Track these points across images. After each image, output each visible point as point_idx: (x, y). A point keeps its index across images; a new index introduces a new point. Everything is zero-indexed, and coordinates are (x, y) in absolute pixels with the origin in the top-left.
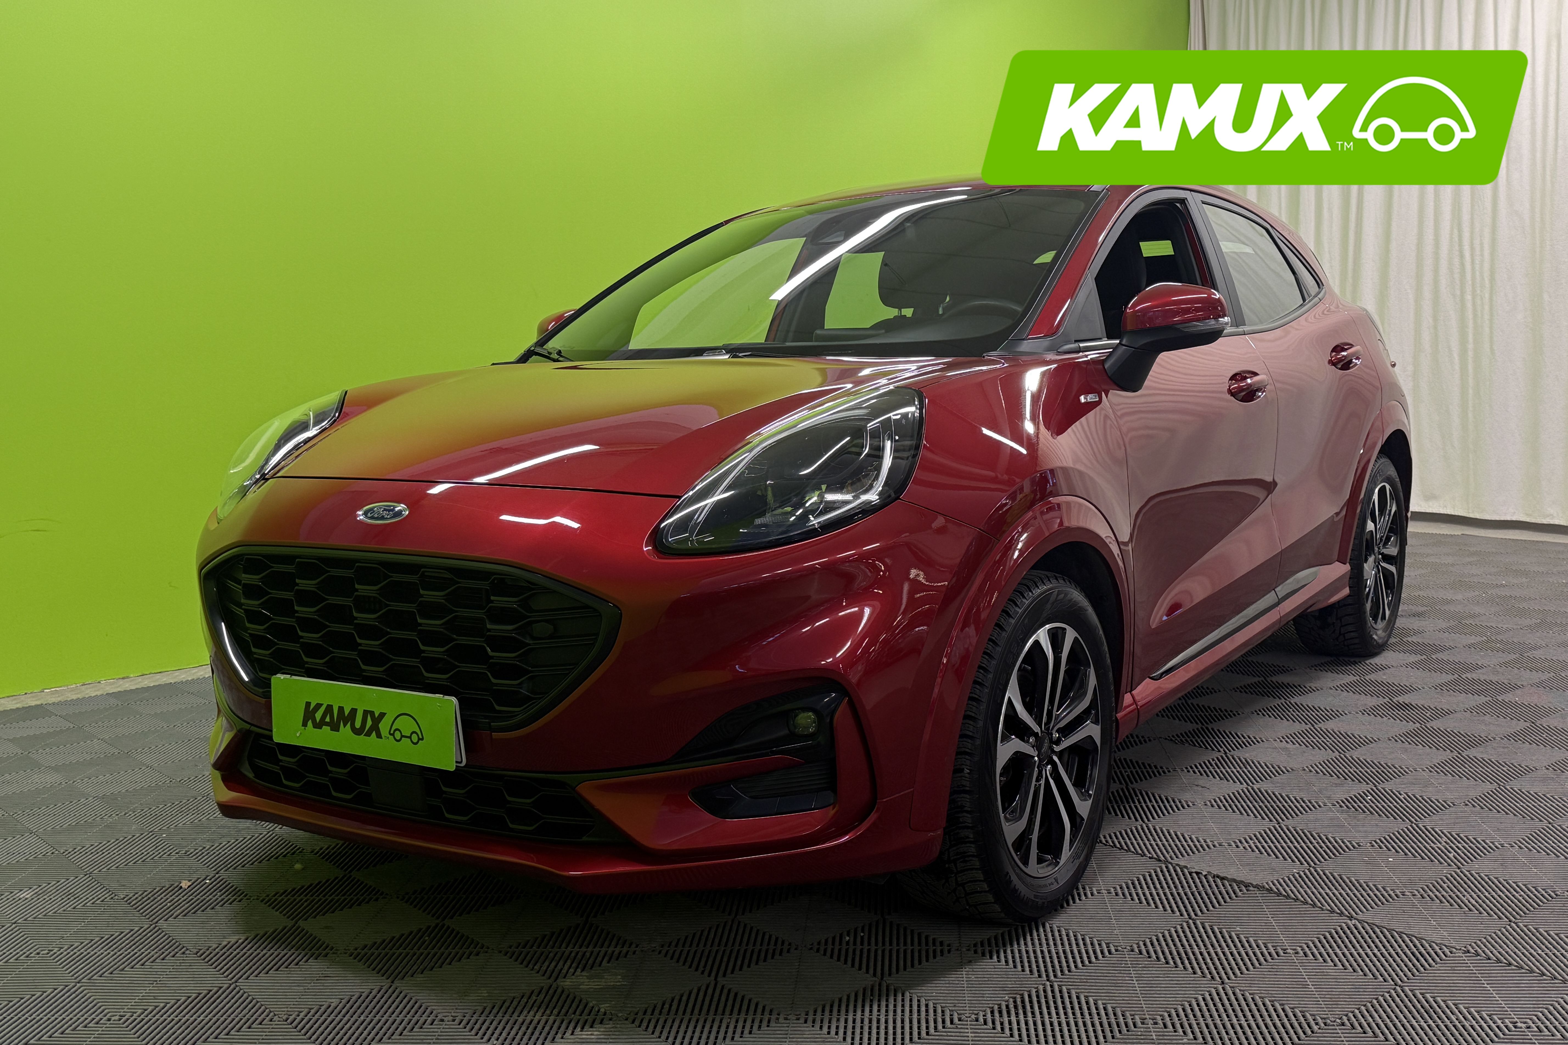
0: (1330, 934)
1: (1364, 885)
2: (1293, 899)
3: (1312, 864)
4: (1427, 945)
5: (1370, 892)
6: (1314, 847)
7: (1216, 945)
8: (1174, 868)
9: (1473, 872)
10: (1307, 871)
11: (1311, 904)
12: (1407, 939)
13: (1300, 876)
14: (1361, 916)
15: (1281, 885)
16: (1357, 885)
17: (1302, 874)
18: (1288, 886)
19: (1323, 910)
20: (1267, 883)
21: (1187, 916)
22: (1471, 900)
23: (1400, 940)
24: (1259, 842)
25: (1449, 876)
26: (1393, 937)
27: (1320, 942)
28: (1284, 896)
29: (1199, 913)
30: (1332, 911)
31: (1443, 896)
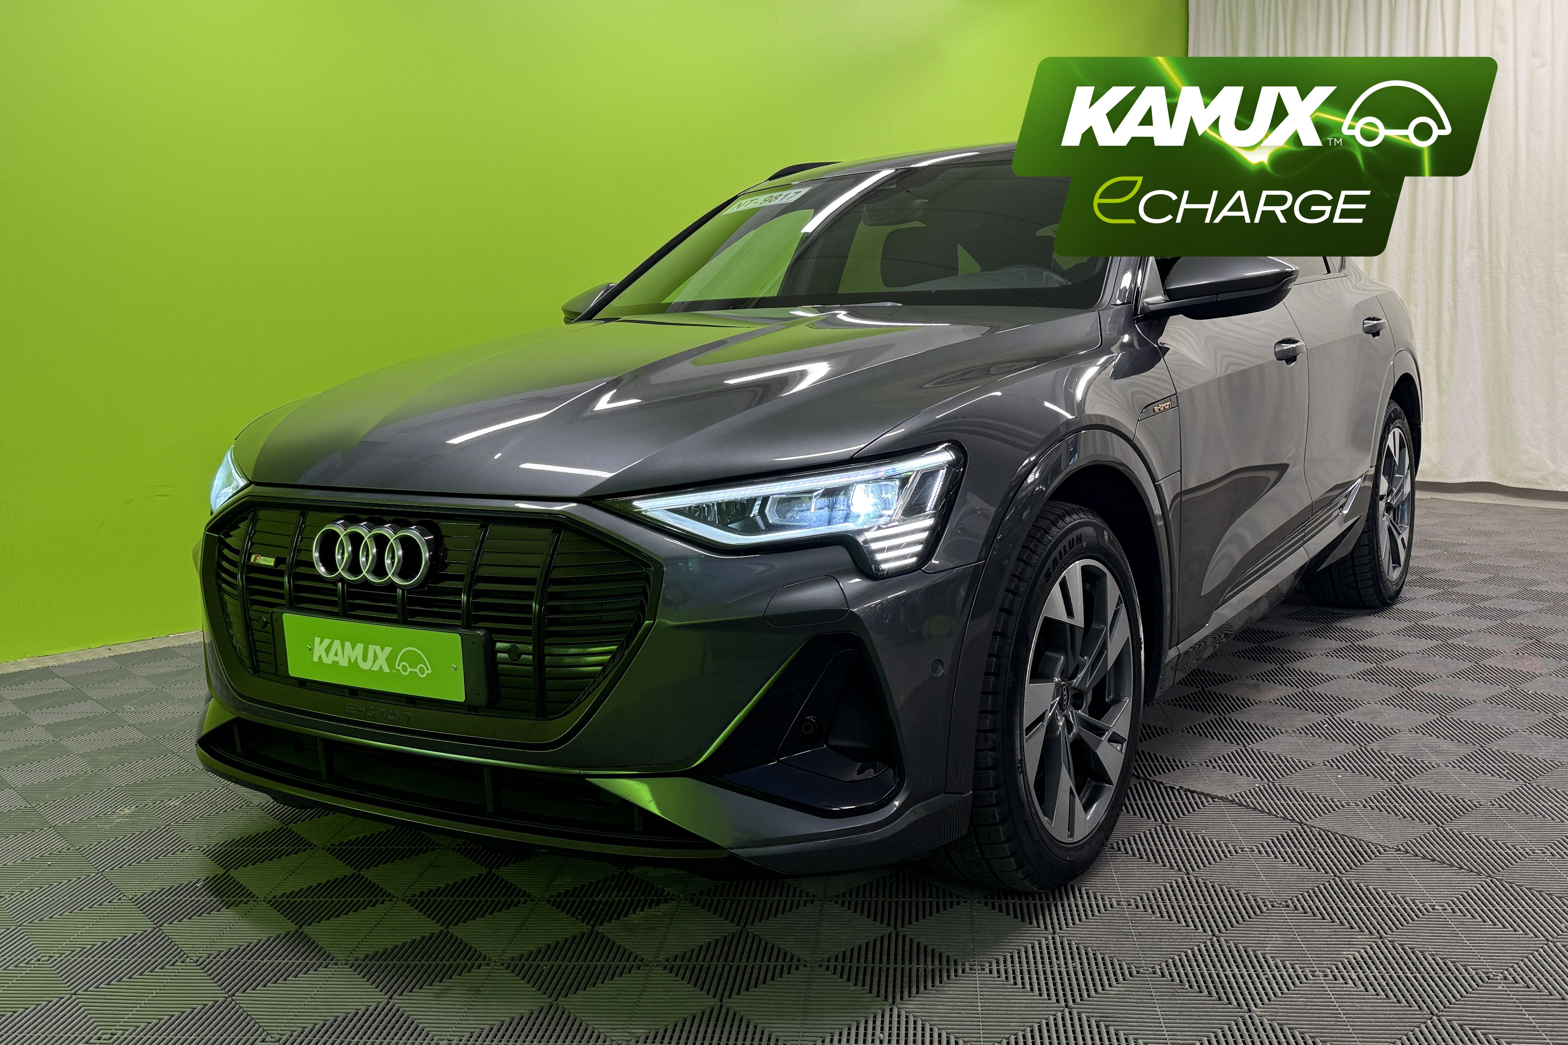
1: (1315, 797)
2: (1252, 808)
7: (1184, 844)
8: (1151, 783)
9: (1410, 787)
10: (1266, 786)
11: (1267, 813)
12: (1348, 841)
13: (1260, 790)
15: (1243, 797)
16: (1309, 797)
18: (1249, 798)
19: (1277, 817)
20: (1231, 796)
21: (1160, 822)
22: (1406, 809)
25: (1389, 790)
27: (1273, 843)
29: (1171, 819)
31: (1382, 806)
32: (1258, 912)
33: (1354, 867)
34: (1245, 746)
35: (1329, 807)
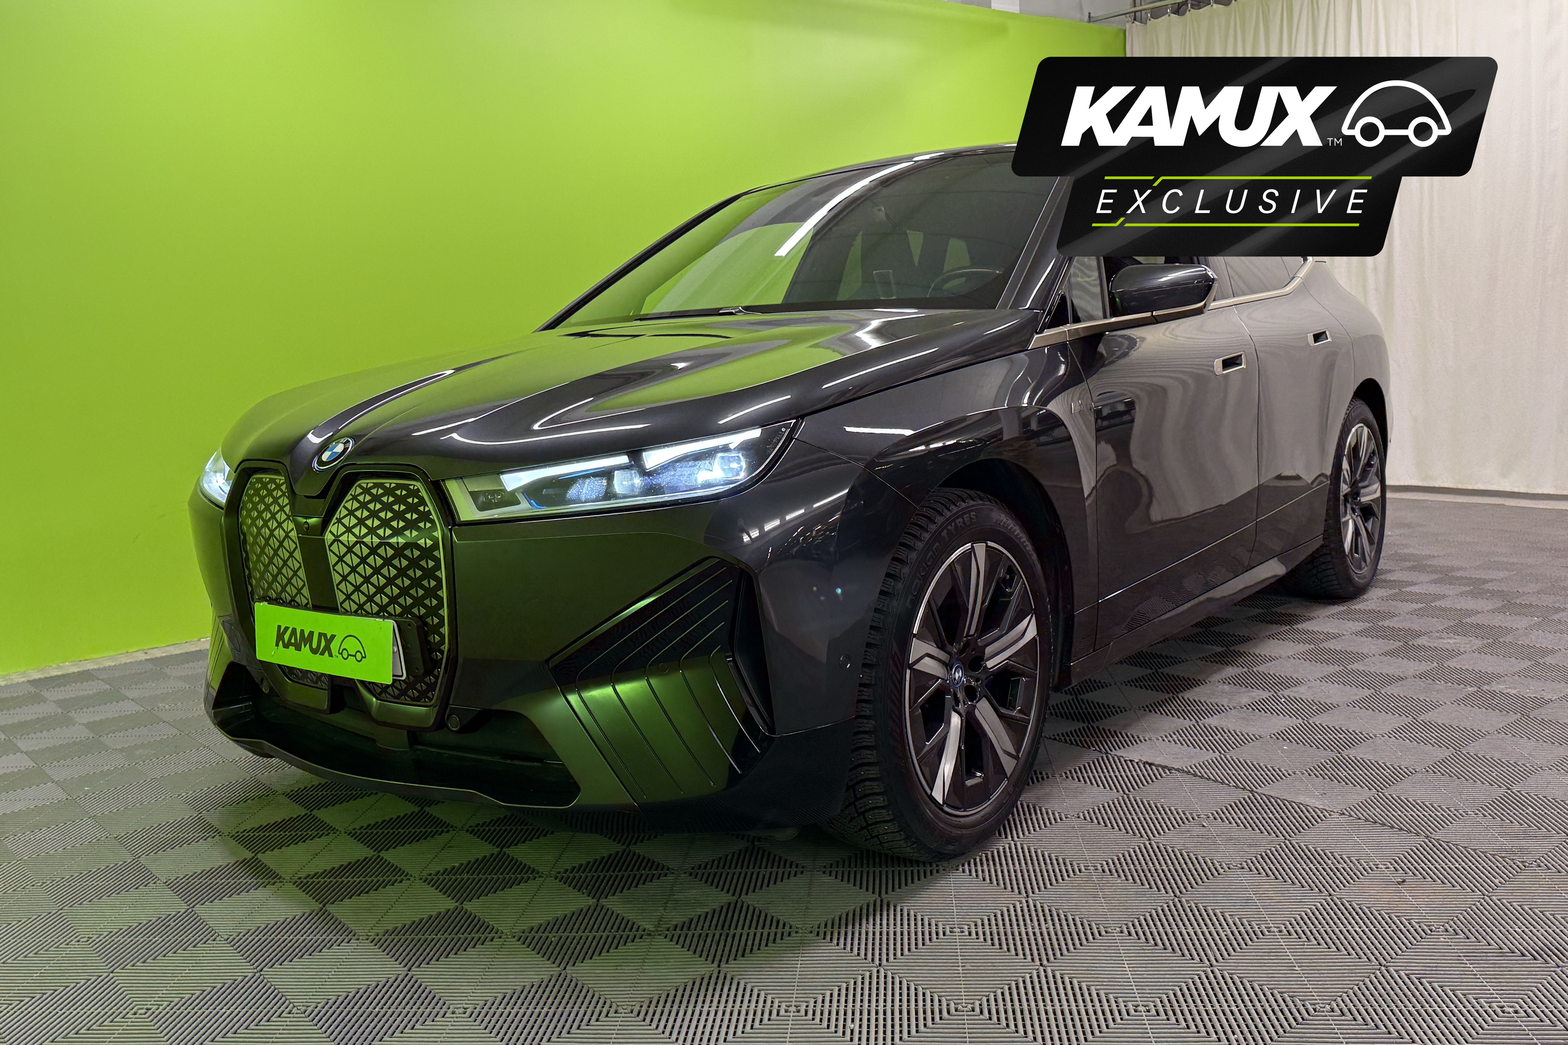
0: (1235, 803)
1: (1264, 767)
2: (1206, 778)
3: (1223, 752)
4: (1311, 810)
5: (1268, 772)
6: (1226, 740)
7: (1145, 812)
8: (1113, 757)
9: (1351, 756)
10: (1218, 758)
11: (1220, 782)
12: (1296, 807)
13: (1213, 762)
14: (1260, 790)
15: (1197, 768)
16: (1258, 767)
17: (1214, 759)
18: (1203, 769)
19: (1229, 786)
20: (1186, 767)
21: (1122, 792)
22: (1348, 776)
23: (1290, 807)
24: (1181, 737)
25: (1331, 759)
26: (1284, 805)
27: (1227, 809)
28: (1199, 776)
29: (1132, 790)
30: (1237, 787)
31: (1326, 774)
32: (1216, 874)
33: (1302, 831)
34: (1197, 722)
35: (1277, 775)
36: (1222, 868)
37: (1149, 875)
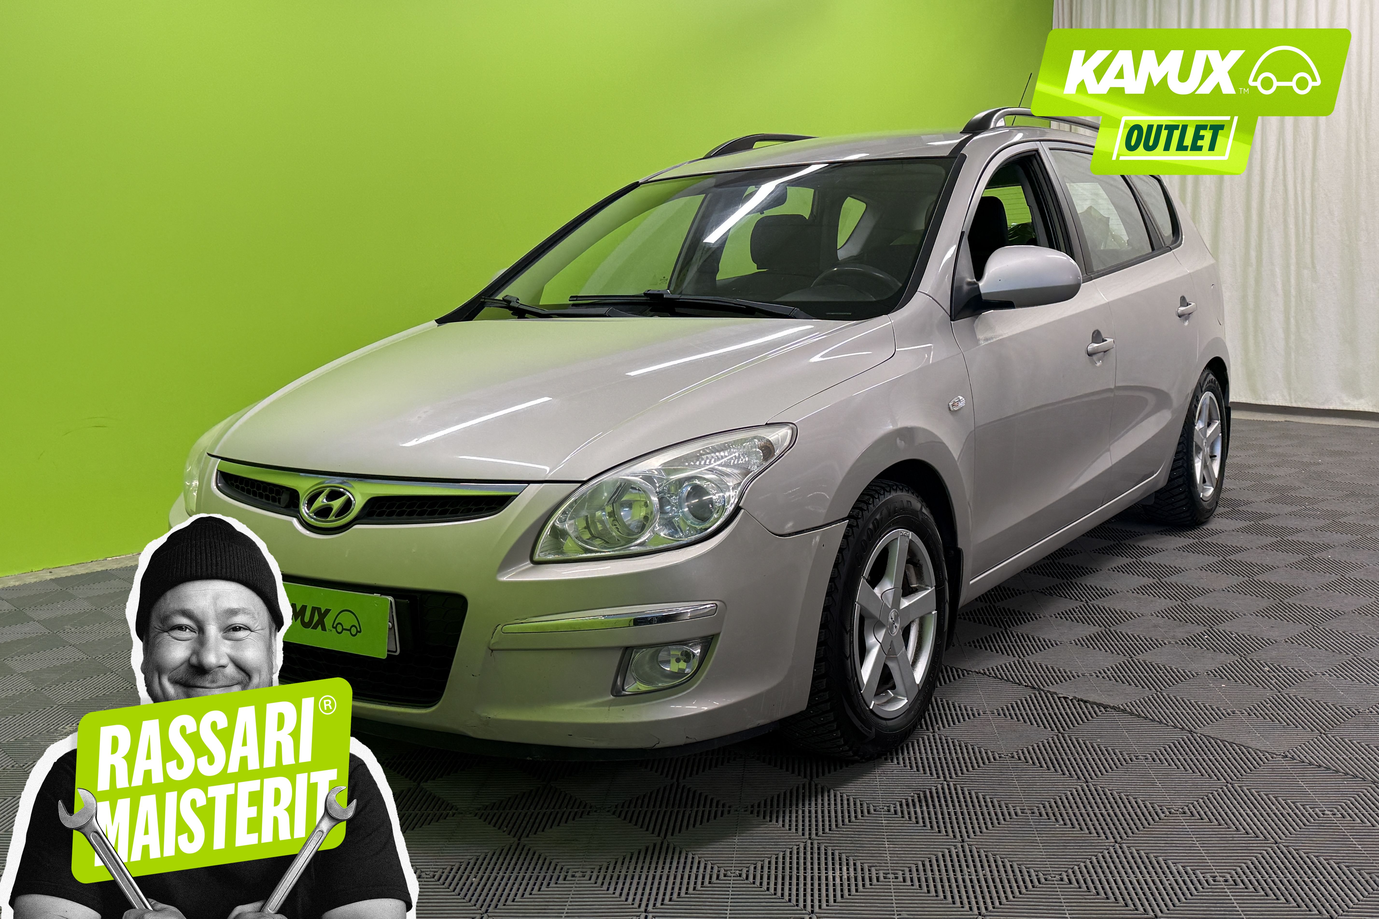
2: (1143, 717)
3: (1159, 689)
4: (1253, 752)
5: (1206, 711)
6: (1161, 676)
7: (1081, 753)
9: (1291, 695)
10: (1155, 695)
11: (1158, 722)
12: (1236, 748)
13: (1149, 699)
14: (1199, 730)
15: (1133, 706)
16: (1196, 706)
17: (1151, 697)
18: (1139, 707)
19: (1168, 726)
20: (1122, 705)
22: (1289, 717)
23: (1231, 748)
24: (1115, 673)
25: (1271, 698)
26: (1225, 746)
27: (1165, 750)
28: (1136, 715)
31: (1266, 714)
32: (1157, 818)
33: (1245, 774)
34: (1131, 657)
35: (1216, 715)
36: (1163, 813)
37: (1088, 819)
